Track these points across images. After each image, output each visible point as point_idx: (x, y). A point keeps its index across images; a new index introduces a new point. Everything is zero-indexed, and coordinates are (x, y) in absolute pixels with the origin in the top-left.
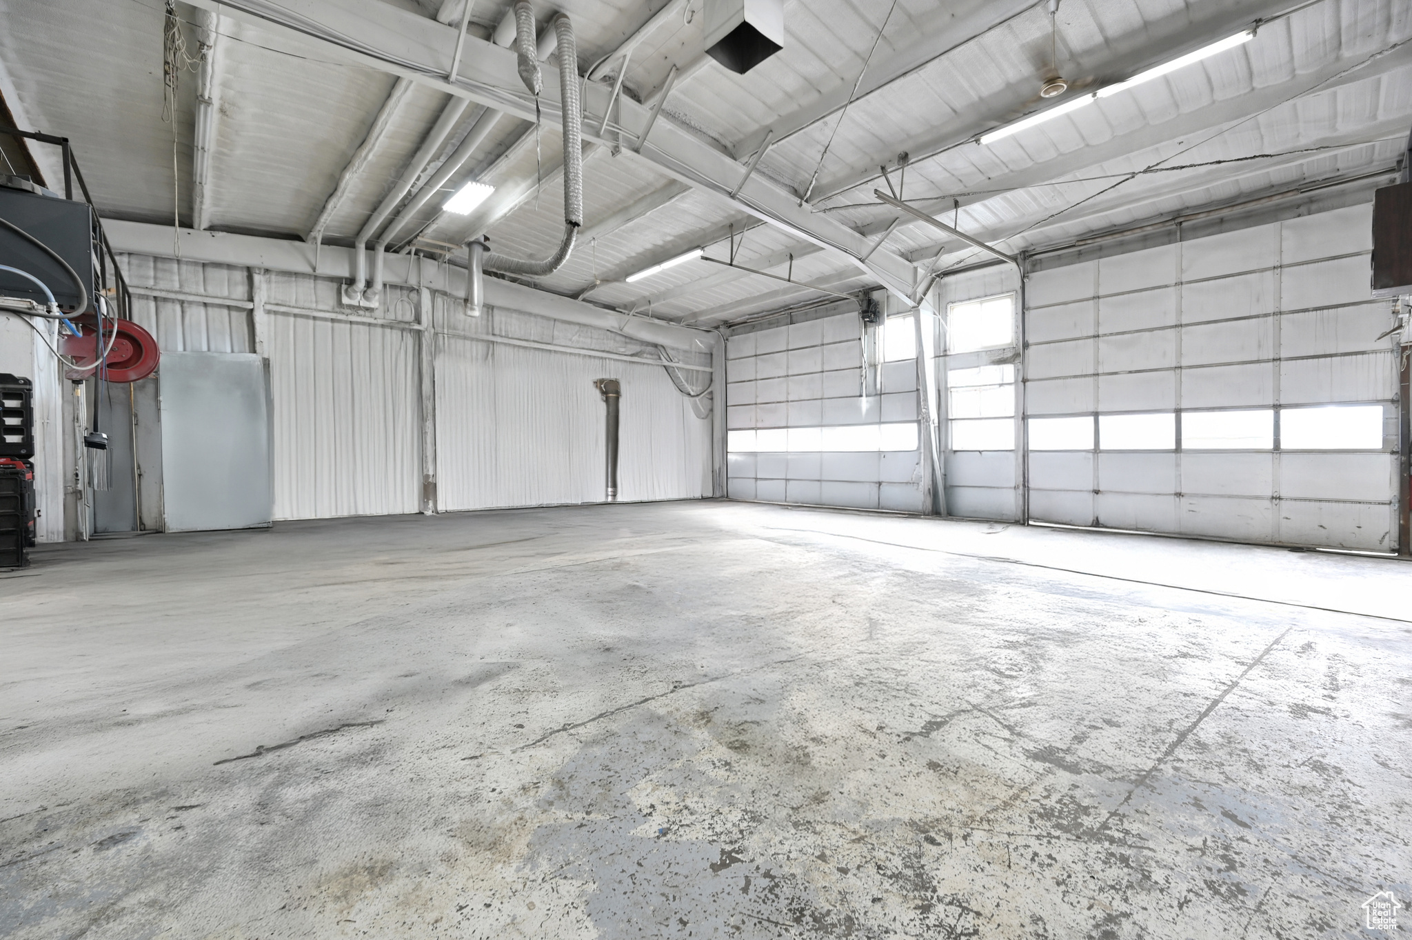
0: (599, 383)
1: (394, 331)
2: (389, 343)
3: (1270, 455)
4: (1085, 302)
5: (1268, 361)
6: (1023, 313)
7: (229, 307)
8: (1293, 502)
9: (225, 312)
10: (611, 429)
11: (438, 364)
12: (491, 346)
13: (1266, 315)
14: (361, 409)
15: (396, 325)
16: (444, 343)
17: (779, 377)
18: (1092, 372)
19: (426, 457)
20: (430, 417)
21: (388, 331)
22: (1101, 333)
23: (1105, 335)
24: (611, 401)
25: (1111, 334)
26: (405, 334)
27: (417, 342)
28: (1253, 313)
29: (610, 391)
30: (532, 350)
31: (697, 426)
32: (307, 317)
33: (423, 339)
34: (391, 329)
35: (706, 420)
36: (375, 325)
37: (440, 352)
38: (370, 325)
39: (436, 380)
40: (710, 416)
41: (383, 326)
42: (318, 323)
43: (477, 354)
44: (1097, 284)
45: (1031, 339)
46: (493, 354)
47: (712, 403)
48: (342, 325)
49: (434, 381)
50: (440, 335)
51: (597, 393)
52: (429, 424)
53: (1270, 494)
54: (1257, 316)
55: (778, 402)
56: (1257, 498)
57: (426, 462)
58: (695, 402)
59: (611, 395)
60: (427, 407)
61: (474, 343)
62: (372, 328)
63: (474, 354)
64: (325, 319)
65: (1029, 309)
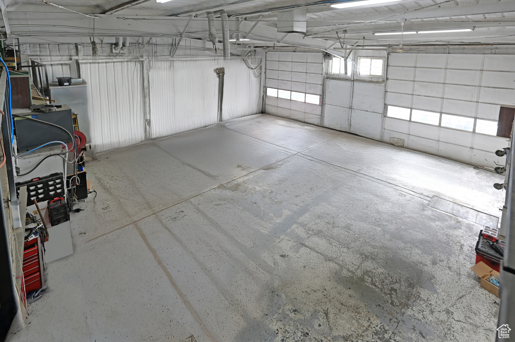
0: (216, 70)
1: (132, 63)
2: (130, 68)
3: (471, 134)
4: (411, 68)
5: (474, 102)
6: (387, 67)
7: (62, 64)
8: (477, 150)
9: (60, 66)
10: (220, 88)
11: (150, 74)
12: (172, 62)
13: (476, 86)
14: (119, 97)
15: (133, 60)
16: (153, 64)
17: (288, 71)
18: (411, 93)
19: (146, 112)
20: (148, 96)
21: (129, 63)
22: (416, 80)
23: (417, 81)
24: (221, 77)
25: (419, 81)
26: (136, 63)
27: (142, 66)
28: (471, 84)
29: (220, 73)
30: (189, 61)
31: (254, 81)
32: (95, 63)
33: (144, 64)
34: (131, 62)
35: (258, 78)
36: (124, 62)
37: (151, 68)
38: (122, 62)
39: (150, 80)
40: (260, 76)
41: (127, 61)
42: (100, 64)
43: (166, 67)
44: (416, 62)
45: (389, 77)
46: (173, 65)
47: (261, 71)
48: (110, 64)
49: (149, 81)
50: (151, 61)
51: (215, 74)
52: (147, 99)
53: (470, 146)
54: (472, 86)
55: (287, 81)
56: (465, 147)
57: (146, 114)
58: (254, 71)
59: (221, 74)
60: (146, 92)
61: (165, 62)
62: (123, 63)
63: (165, 67)
64: (103, 63)
65: (389, 66)
